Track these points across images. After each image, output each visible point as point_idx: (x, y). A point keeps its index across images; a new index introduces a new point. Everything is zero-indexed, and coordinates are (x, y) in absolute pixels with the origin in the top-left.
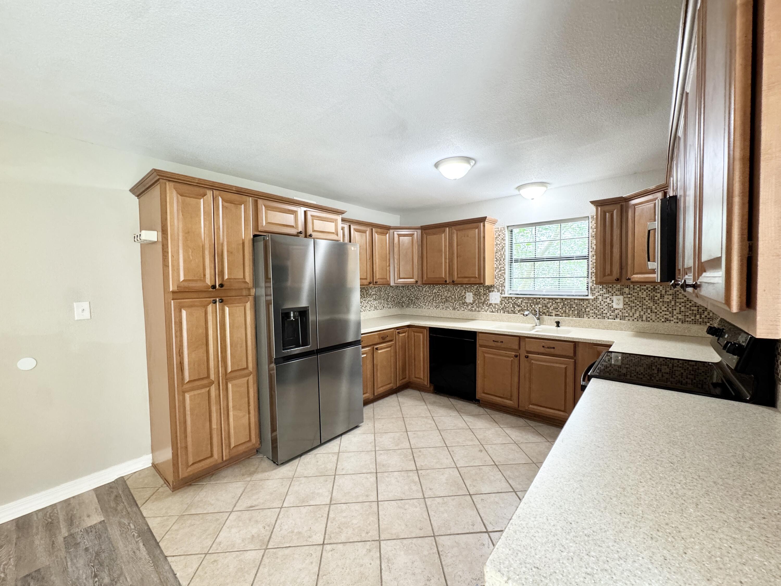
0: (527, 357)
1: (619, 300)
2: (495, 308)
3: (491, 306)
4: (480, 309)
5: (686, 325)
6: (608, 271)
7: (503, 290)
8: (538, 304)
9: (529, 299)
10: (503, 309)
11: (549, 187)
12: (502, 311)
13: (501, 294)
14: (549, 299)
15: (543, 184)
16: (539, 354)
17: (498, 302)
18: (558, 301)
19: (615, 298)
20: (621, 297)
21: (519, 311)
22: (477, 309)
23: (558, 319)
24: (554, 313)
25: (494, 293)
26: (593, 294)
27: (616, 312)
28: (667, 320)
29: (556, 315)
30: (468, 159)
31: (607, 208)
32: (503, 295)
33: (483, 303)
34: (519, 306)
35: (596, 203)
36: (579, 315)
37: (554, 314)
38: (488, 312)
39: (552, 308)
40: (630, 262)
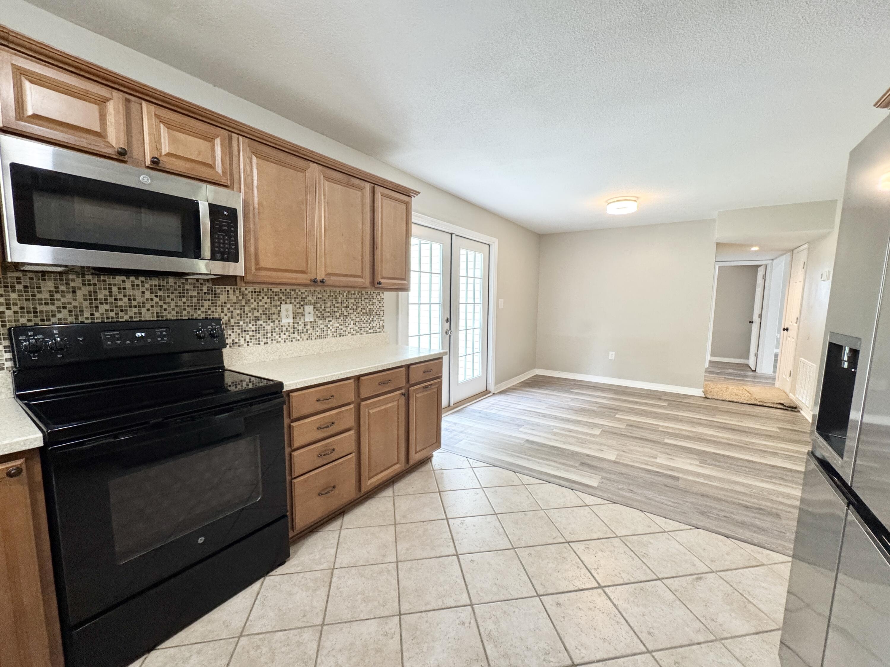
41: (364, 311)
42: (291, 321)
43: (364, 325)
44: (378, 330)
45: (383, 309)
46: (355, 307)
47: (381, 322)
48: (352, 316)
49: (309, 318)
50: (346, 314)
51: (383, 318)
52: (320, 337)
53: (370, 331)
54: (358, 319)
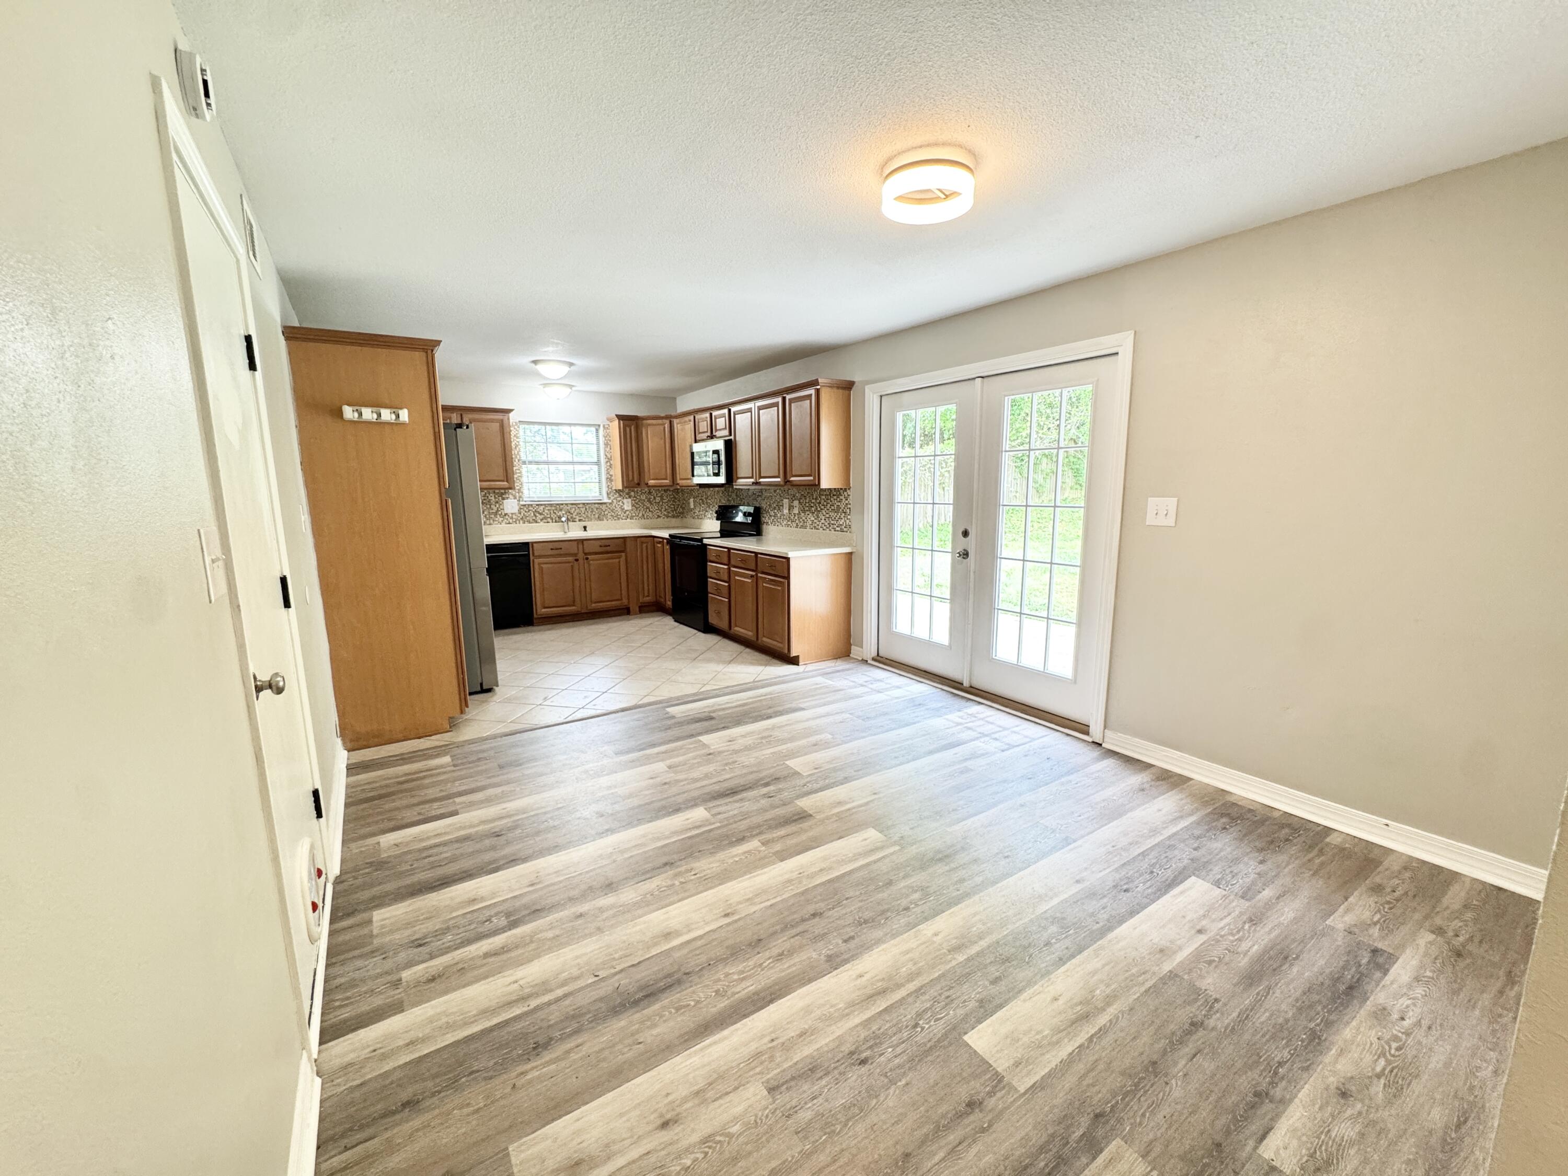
0: (587, 559)
1: (628, 502)
2: (512, 518)
3: (507, 517)
4: (492, 521)
5: (669, 519)
6: (631, 478)
7: (520, 497)
8: (561, 510)
9: (551, 505)
10: (522, 519)
11: (574, 388)
12: (521, 522)
13: (519, 501)
14: (572, 504)
15: (571, 386)
16: (596, 553)
17: (517, 511)
18: (581, 506)
19: (625, 501)
20: (630, 500)
21: (541, 520)
22: (488, 522)
23: (584, 524)
24: (578, 518)
25: (509, 500)
26: (609, 498)
27: (627, 513)
28: (659, 517)
29: (580, 520)
30: (571, 364)
31: (627, 422)
32: (521, 503)
33: (496, 514)
34: (541, 514)
35: (620, 417)
36: (599, 519)
37: (577, 520)
38: (503, 525)
39: (575, 513)
40: (646, 470)
41: (833, 508)
42: (787, 511)
43: (832, 522)
44: (845, 529)
45: (849, 506)
46: (825, 504)
47: (848, 521)
48: (823, 511)
49: (796, 511)
50: (819, 509)
51: (849, 517)
52: (802, 527)
53: (837, 529)
54: (828, 516)
